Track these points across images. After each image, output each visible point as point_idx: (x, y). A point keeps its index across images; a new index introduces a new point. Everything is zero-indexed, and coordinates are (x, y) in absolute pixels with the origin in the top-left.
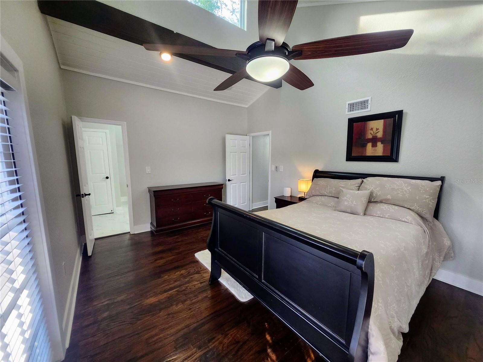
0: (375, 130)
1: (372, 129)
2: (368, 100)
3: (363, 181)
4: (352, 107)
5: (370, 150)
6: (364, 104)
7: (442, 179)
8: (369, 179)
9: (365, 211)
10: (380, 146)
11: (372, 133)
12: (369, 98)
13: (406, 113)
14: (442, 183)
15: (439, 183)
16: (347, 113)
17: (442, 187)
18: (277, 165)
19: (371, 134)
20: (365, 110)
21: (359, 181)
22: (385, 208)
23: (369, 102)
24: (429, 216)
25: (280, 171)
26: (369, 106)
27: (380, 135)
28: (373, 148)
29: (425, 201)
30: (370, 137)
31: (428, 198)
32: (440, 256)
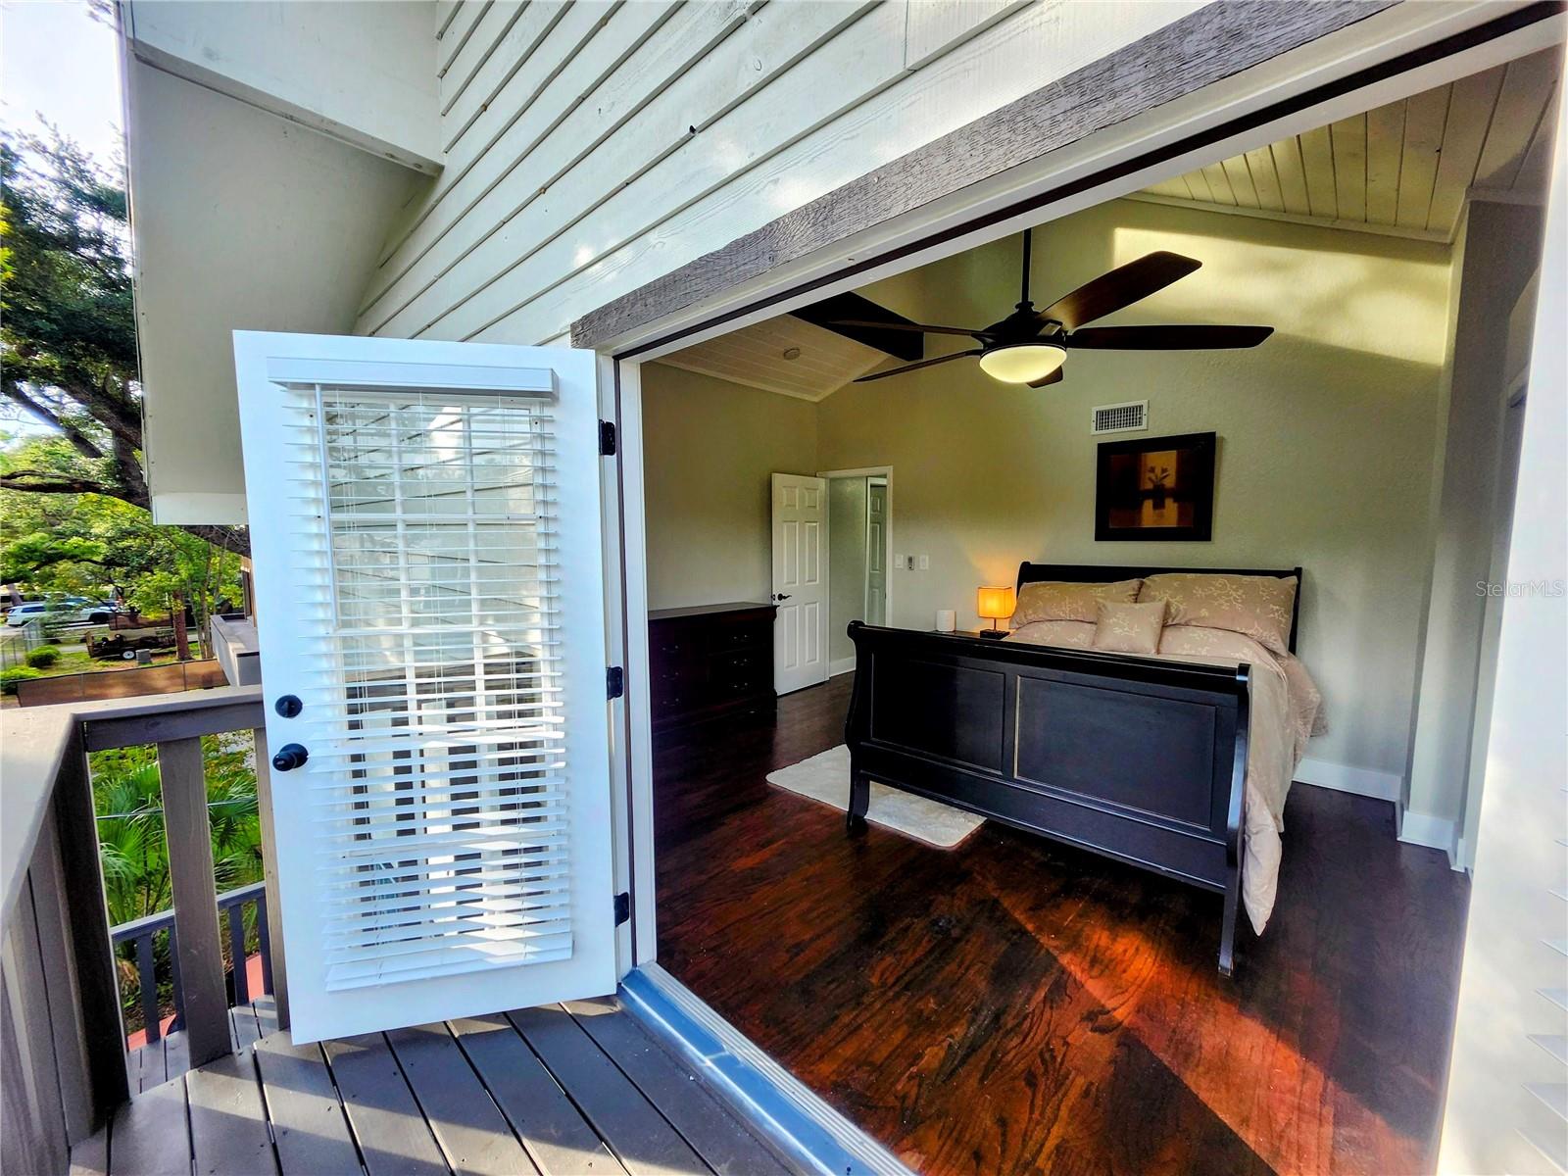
0: (1158, 471)
1: (1152, 470)
2: (1141, 407)
3: (1142, 584)
4: (1104, 418)
5: (1149, 517)
6: (1132, 415)
7: (1298, 572)
8: (1156, 577)
9: (1158, 646)
10: (1171, 509)
11: (1154, 478)
12: (1144, 403)
13: (1223, 439)
14: (1299, 579)
15: (1294, 579)
16: (1093, 431)
17: (1298, 586)
18: (911, 555)
19: (1150, 479)
20: (1134, 428)
21: (1134, 583)
22: (1199, 636)
23: (1145, 411)
24: (1281, 648)
25: (921, 568)
26: (1144, 419)
27: (1170, 482)
28: (1157, 511)
29: (1272, 615)
30: (1149, 486)
31: (1277, 611)
32: (1305, 724)
